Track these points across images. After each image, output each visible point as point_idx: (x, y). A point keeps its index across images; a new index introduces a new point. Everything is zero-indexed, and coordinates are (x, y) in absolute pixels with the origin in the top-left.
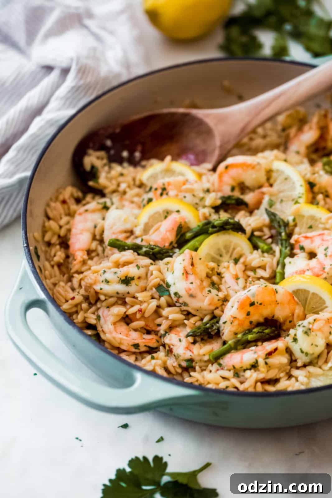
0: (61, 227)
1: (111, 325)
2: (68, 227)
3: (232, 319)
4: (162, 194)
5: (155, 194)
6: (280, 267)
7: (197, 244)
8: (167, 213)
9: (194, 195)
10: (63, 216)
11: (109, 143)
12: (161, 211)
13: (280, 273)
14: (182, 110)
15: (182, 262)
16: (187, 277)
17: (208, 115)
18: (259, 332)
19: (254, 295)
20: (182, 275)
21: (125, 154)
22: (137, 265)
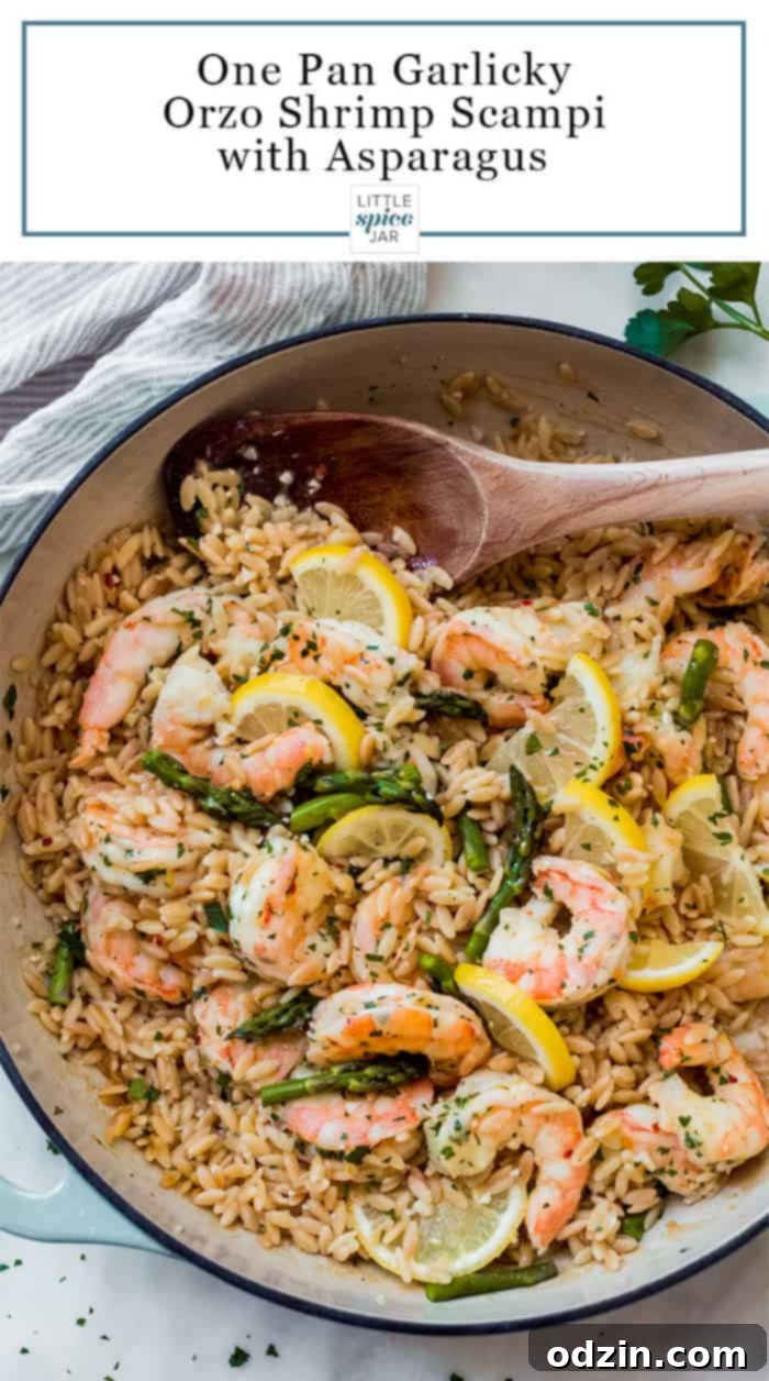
0: (85, 639)
1: (101, 936)
2: (98, 642)
3: (327, 1044)
4: (304, 654)
5: (292, 646)
6: (484, 921)
7: (333, 812)
8: (295, 718)
9: (365, 691)
10: (99, 612)
11: (251, 453)
12: (285, 705)
13: (480, 936)
14: (429, 432)
15: (267, 884)
16: (267, 920)
17: (481, 466)
18: (376, 1079)
19: (385, 1019)
20: (256, 915)
21: (286, 478)
22: (180, 845)
